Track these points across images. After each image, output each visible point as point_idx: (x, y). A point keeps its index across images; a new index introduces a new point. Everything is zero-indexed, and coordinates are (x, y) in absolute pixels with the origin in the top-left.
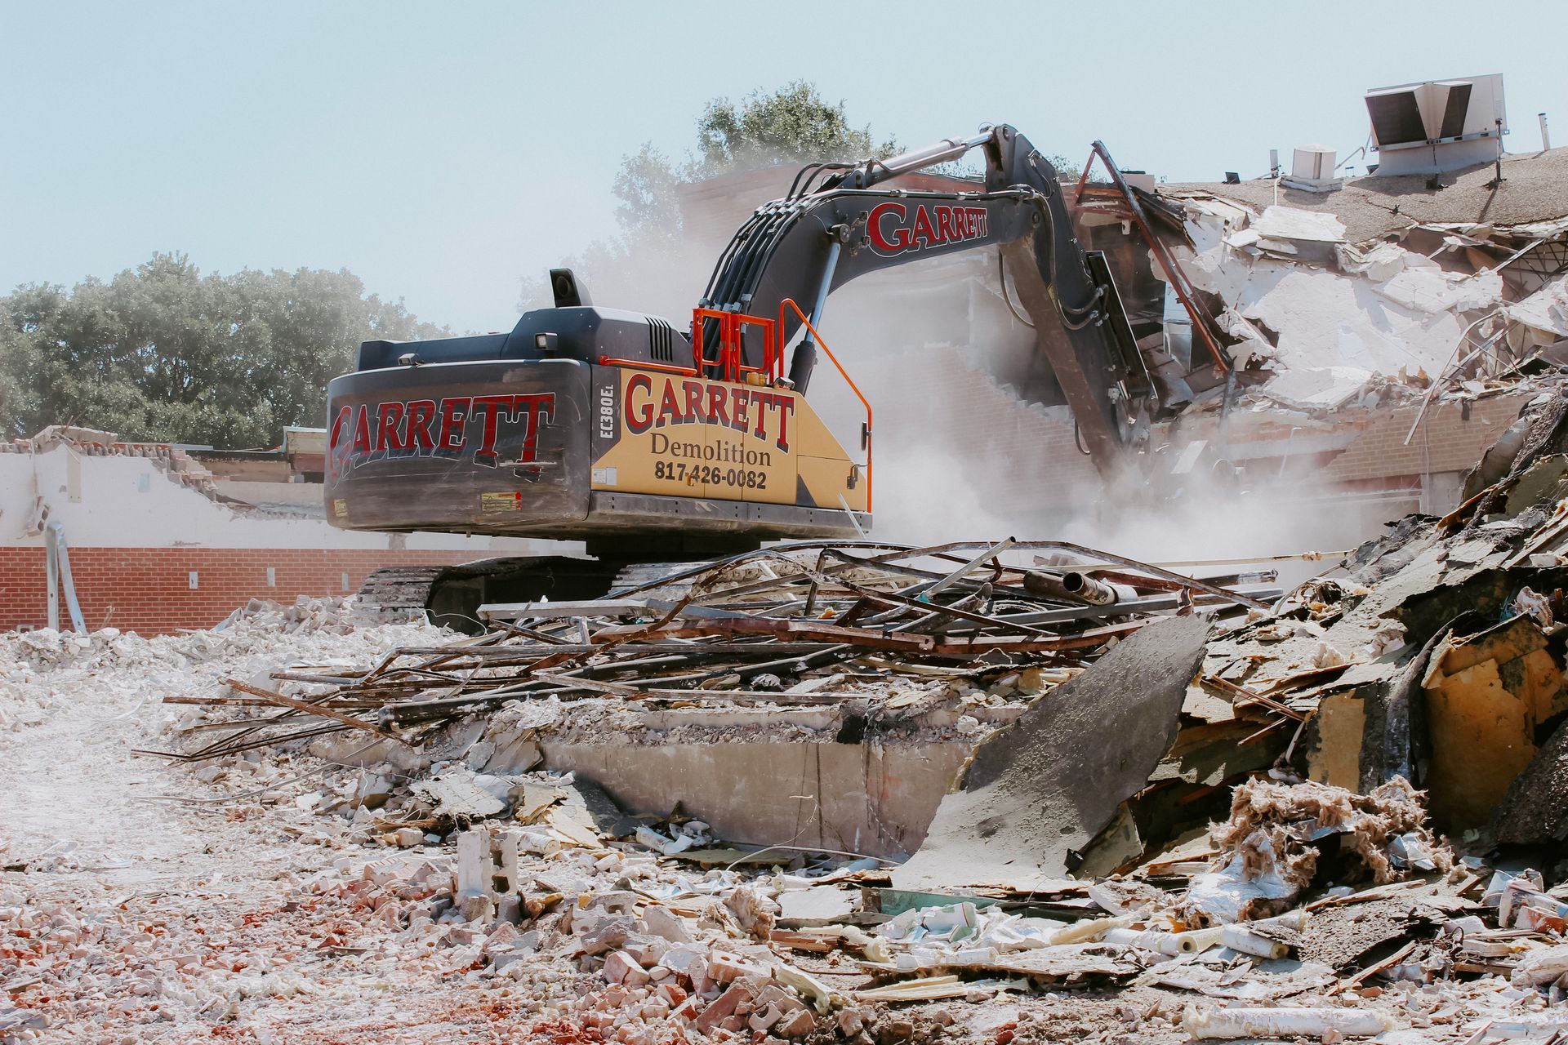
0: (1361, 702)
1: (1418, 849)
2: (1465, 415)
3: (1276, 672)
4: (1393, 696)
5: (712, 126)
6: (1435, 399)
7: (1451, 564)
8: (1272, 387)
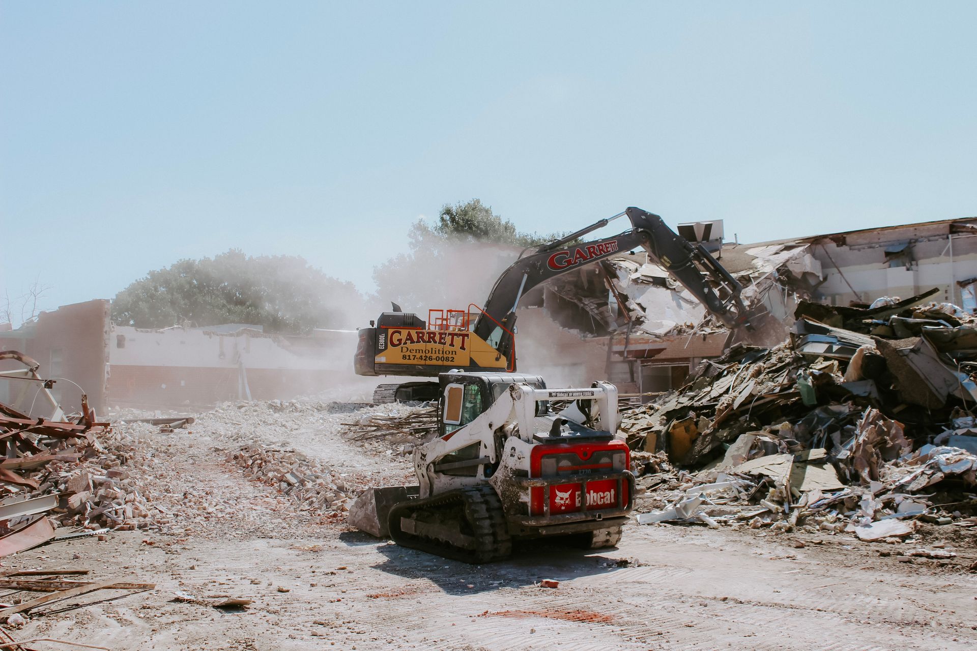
0: (655, 435)
1: (665, 466)
2: (704, 339)
3: (637, 427)
4: (662, 433)
5: (445, 214)
6: (695, 334)
7: (678, 403)
8: (644, 326)
